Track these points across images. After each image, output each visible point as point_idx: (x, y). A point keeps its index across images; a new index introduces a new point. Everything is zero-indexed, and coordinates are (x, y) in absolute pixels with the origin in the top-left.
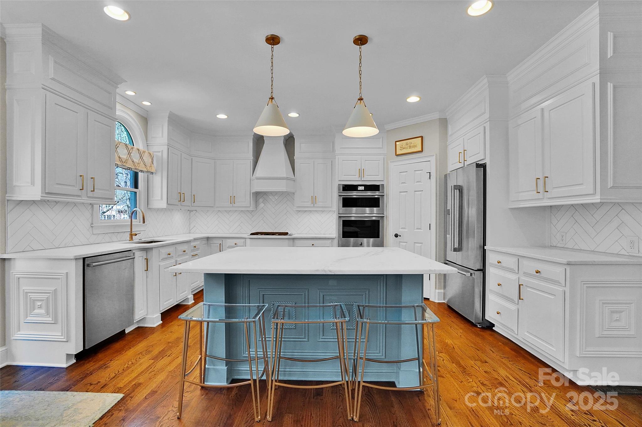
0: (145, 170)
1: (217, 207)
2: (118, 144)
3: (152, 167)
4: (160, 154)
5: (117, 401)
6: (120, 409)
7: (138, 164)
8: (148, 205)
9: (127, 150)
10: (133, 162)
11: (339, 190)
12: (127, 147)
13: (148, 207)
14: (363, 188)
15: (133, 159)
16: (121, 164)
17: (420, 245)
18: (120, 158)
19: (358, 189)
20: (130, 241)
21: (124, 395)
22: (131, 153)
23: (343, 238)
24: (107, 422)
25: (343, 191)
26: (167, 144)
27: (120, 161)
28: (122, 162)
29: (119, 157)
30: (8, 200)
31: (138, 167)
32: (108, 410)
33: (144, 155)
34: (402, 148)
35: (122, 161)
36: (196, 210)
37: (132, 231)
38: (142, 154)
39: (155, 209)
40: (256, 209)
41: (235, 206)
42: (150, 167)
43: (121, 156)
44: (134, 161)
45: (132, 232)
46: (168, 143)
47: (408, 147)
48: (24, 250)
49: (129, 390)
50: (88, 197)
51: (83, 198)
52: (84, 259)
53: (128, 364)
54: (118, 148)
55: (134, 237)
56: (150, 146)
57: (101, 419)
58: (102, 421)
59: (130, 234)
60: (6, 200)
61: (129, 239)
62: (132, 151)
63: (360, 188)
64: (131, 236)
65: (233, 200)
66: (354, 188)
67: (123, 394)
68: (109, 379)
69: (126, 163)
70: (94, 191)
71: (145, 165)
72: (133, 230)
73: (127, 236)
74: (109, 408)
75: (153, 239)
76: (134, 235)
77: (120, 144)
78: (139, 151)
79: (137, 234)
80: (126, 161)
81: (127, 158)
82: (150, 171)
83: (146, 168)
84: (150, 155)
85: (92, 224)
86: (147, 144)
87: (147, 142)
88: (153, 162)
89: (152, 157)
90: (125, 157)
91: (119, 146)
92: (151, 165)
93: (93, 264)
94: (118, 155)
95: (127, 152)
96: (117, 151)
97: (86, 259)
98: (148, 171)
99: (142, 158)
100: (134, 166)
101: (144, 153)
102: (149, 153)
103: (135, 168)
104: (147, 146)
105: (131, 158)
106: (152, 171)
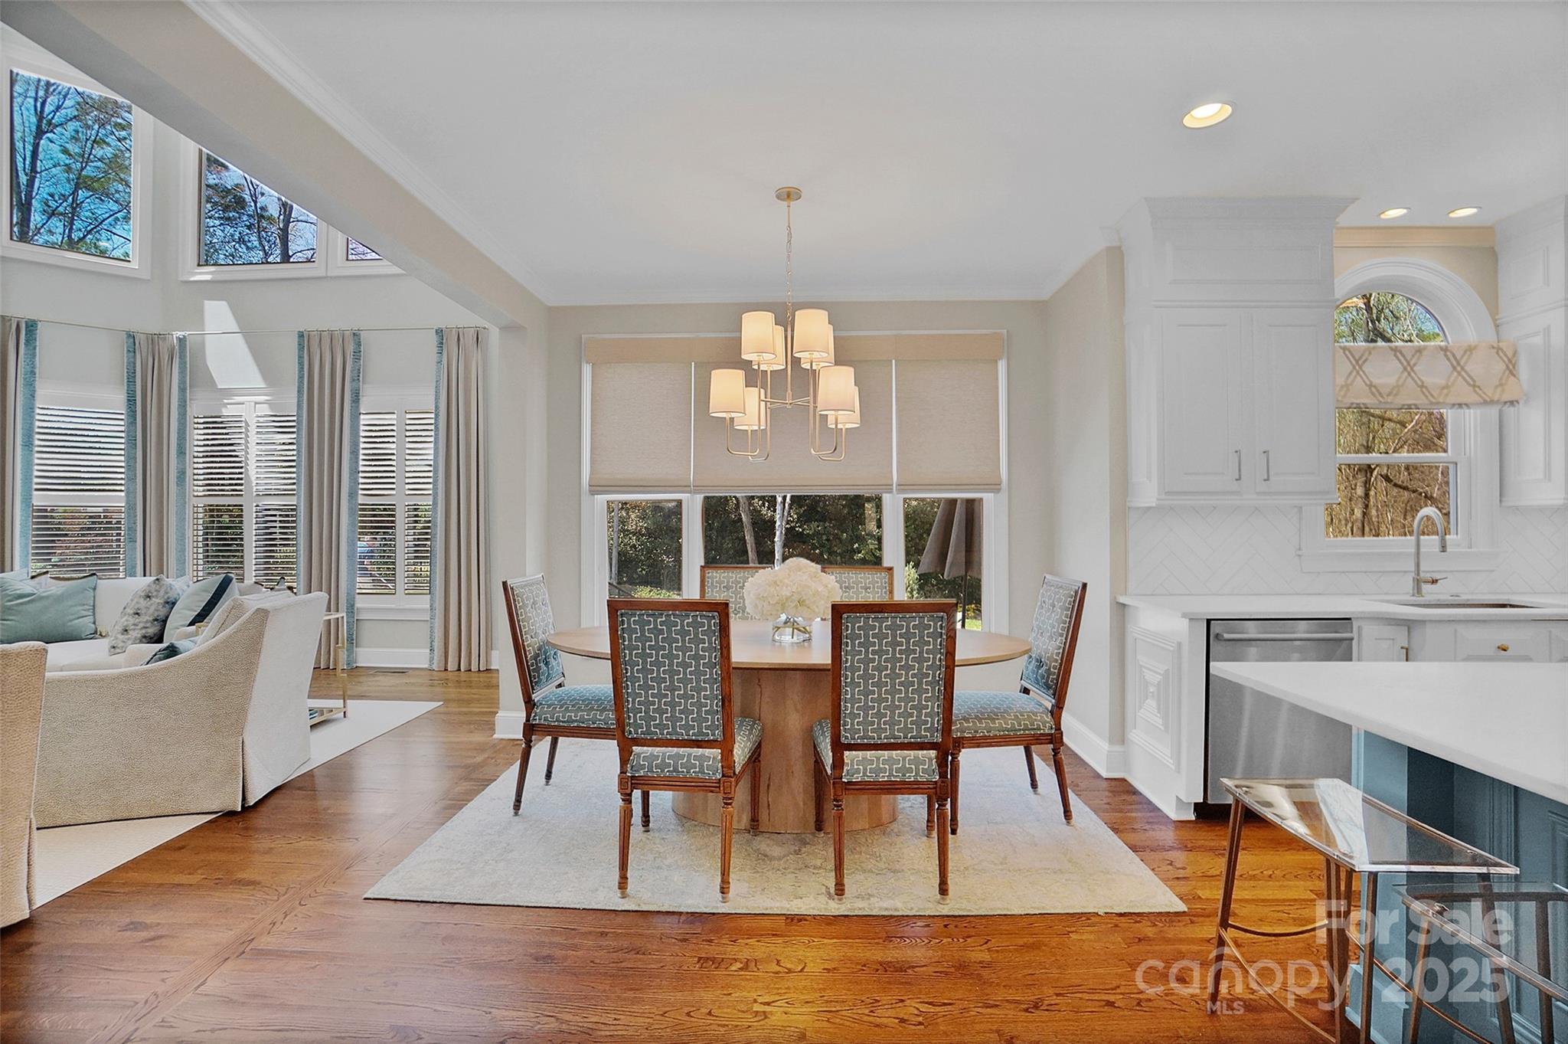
2: (1367, 353)
4: (1538, 340)
5: (1165, 911)
6: (1157, 923)
7: (1447, 387)
8: (1503, 499)
9: (1400, 360)
10: (1422, 386)
12: (1398, 353)
13: (1504, 504)
15: (1422, 378)
18: (1375, 387)
20: (1413, 595)
21: (1186, 910)
22: (1415, 364)
24: (1120, 925)
26: (1563, 302)
27: (1375, 396)
28: (1382, 397)
29: (1371, 386)
30: (1135, 508)
31: (1442, 397)
32: (1141, 911)
33: (1468, 358)
35: (1380, 393)
37: (1418, 570)
38: (1463, 355)
39: (1517, 509)
42: (1496, 387)
43: (1376, 381)
44: (1425, 384)
45: (1419, 576)
48: (1154, 593)
49: (1204, 909)
50: (1258, 493)
51: (1245, 497)
52: (1209, 621)
53: (1262, 872)
54: (1367, 363)
55: (1426, 587)
56: (1503, 323)
57: (1121, 915)
58: (1118, 918)
59: (1414, 578)
60: (1132, 508)
61: (1411, 592)
62: (1418, 359)
64: (1418, 583)
67: (1189, 908)
68: (1201, 875)
69: (1396, 395)
70: (1268, 479)
71: (1474, 386)
73: (1408, 583)
74: (1146, 910)
75: (1509, 600)
76: (1426, 582)
77: (1373, 352)
78: (1448, 353)
79: (1437, 581)
80: (1395, 390)
81: (1398, 381)
82: (1496, 399)
83: (1480, 392)
84: (1497, 353)
85: (1300, 549)
86: (1495, 320)
87: (1497, 314)
88: (1511, 369)
89: (1506, 355)
90: (1392, 381)
91: (1370, 358)
92: (1504, 382)
93: (1226, 636)
94: (1364, 381)
95: (1400, 366)
96: (1363, 372)
97: (1212, 622)
98: (1488, 400)
99: (1463, 368)
100: (1426, 397)
101: (1468, 353)
102: (1493, 347)
103: (1432, 403)
104: (1497, 326)
105: (1413, 379)
106: (1506, 397)
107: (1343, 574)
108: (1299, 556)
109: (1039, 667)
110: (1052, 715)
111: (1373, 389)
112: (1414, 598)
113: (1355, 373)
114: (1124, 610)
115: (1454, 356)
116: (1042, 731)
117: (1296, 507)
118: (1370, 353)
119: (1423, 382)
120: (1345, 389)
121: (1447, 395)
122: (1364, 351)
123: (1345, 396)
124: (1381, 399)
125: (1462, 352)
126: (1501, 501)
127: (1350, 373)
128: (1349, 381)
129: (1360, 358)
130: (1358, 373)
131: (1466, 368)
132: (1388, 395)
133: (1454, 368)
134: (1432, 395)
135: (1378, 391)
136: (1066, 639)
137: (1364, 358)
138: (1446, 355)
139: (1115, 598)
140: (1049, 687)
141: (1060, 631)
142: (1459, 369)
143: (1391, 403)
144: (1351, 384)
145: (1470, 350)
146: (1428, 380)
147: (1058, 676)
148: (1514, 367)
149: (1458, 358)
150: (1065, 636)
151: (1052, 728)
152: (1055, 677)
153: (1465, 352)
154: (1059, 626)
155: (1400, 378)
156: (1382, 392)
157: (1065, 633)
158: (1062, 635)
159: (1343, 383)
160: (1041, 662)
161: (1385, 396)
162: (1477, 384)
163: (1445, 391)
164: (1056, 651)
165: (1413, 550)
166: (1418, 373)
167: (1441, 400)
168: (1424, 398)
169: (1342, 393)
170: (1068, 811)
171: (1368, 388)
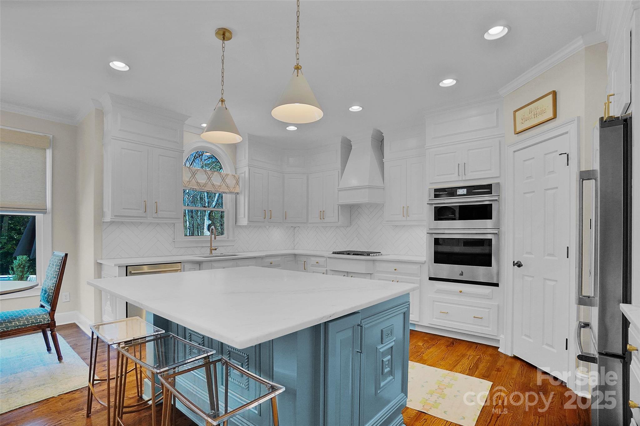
0: (227, 191)
1: (310, 223)
2: (196, 171)
3: (236, 188)
4: (244, 175)
7: (220, 186)
8: (236, 222)
9: (207, 175)
10: (213, 185)
11: (430, 196)
12: (206, 173)
13: (236, 225)
14: (464, 191)
16: (199, 188)
17: (553, 283)
18: (199, 183)
19: (458, 194)
20: (210, 254)
22: (211, 177)
23: (434, 263)
25: (435, 198)
27: (198, 186)
28: (201, 187)
29: (197, 182)
30: (103, 222)
31: (219, 189)
33: (227, 178)
34: (525, 120)
35: (200, 185)
36: (299, 227)
38: (225, 177)
39: (240, 226)
40: (351, 224)
41: (325, 222)
42: (233, 188)
43: (199, 181)
44: (214, 184)
45: (211, 247)
46: (248, 164)
47: (533, 117)
48: (115, 258)
50: (153, 218)
51: (148, 219)
54: (196, 175)
55: (213, 251)
56: (237, 168)
59: (209, 249)
60: (102, 222)
62: (212, 176)
63: (460, 192)
64: (211, 250)
65: (322, 215)
66: (451, 192)
69: (205, 187)
70: (157, 213)
71: (228, 187)
72: (212, 245)
73: (207, 250)
76: (213, 250)
77: (198, 171)
78: (221, 175)
79: (216, 249)
80: (205, 185)
81: (206, 182)
82: (233, 191)
83: (229, 189)
84: (234, 177)
85: (174, 239)
86: (235, 167)
87: (236, 165)
88: (237, 183)
89: (236, 178)
90: (204, 182)
91: (197, 173)
92: (235, 186)
93: (133, 272)
94: (195, 181)
95: (207, 177)
96: (195, 177)
97: (128, 267)
98: (231, 191)
99: (225, 181)
100: (214, 189)
101: (226, 176)
102: (233, 175)
103: (216, 191)
104: (236, 169)
105: (210, 182)
106: (236, 192)
107: (189, 248)
108: (174, 242)
109: (45, 294)
110: (49, 315)
111: (198, 184)
112: (210, 255)
113: (192, 177)
114: (101, 266)
115: (222, 176)
116: (43, 323)
117: (173, 223)
118: (197, 171)
119: (213, 183)
120: (189, 182)
121: (220, 189)
122: (196, 170)
123: (188, 185)
124: (200, 187)
125: (225, 176)
126: (236, 224)
127: (191, 177)
128: (190, 180)
129: (194, 172)
130: (193, 177)
131: (226, 181)
132: (203, 186)
133: (223, 180)
134: (216, 188)
135: (199, 184)
136: (57, 279)
137: (195, 173)
138: (220, 176)
139: (97, 260)
140: (48, 302)
141: (54, 276)
142: (224, 181)
143: (204, 189)
144: (191, 181)
145: (227, 175)
146: (215, 183)
147: (53, 297)
148: (238, 182)
149: (224, 177)
150: (57, 278)
151: (49, 320)
152: (51, 297)
153: (226, 175)
154: (54, 274)
155: (206, 181)
156: (201, 185)
157: (57, 276)
158: (55, 278)
159: (188, 180)
160: (46, 291)
161: (202, 187)
162: (228, 186)
163: (220, 187)
164: (52, 285)
165: (210, 239)
166: (212, 180)
167: (218, 190)
168: (213, 189)
169: (188, 184)
170: (60, 357)
171: (196, 183)
